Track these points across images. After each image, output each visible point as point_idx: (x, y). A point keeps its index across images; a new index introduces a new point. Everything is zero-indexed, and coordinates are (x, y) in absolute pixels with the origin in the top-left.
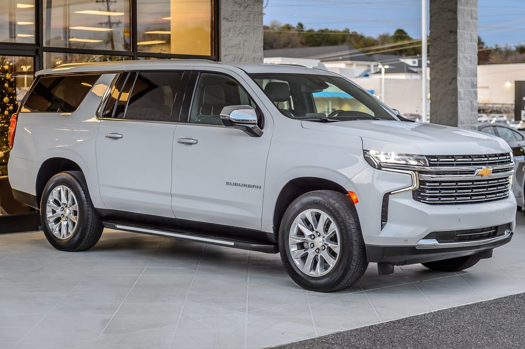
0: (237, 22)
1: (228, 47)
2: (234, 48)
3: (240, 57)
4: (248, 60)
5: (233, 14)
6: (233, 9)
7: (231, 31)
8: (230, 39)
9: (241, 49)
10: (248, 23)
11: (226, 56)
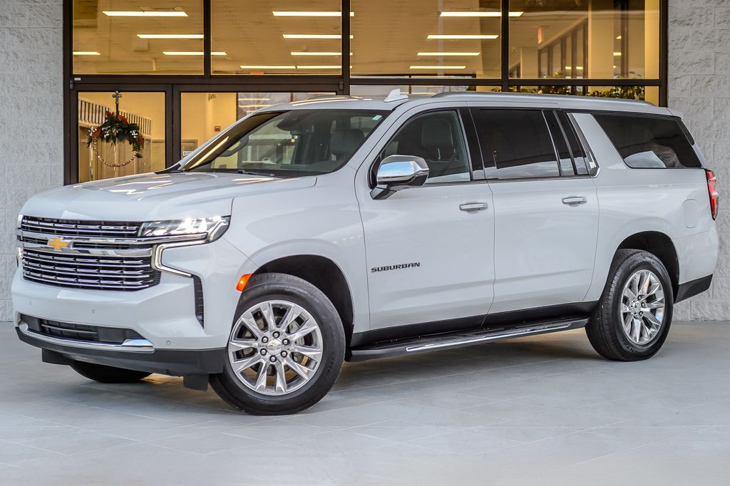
0: (702, 26)
1: (683, 64)
2: (694, 66)
3: (707, 79)
4: (724, 83)
5: (693, 13)
6: (694, 6)
7: (689, 40)
8: (687, 53)
9: (709, 66)
10: (726, 25)
11: (676, 78)
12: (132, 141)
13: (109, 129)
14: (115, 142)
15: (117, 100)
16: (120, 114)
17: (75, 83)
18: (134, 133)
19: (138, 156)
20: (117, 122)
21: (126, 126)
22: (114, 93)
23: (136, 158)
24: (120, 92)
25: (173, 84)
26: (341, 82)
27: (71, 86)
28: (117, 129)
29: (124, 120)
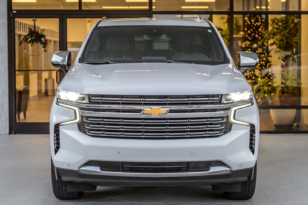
12: (42, 43)
13: (30, 37)
14: (33, 43)
15: (35, 22)
16: (36, 29)
17: (13, 14)
18: (43, 40)
19: (45, 51)
20: (34, 33)
21: (39, 36)
22: (33, 19)
23: (44, 52)
24: (36, 18)
25: (63, 14)
26: (148, 13)
27: (11, 15)
28: (34, 37)
29: (38, 33)
